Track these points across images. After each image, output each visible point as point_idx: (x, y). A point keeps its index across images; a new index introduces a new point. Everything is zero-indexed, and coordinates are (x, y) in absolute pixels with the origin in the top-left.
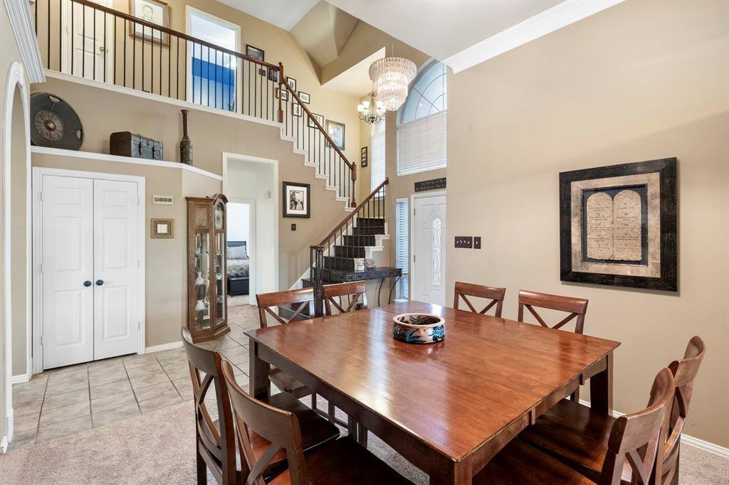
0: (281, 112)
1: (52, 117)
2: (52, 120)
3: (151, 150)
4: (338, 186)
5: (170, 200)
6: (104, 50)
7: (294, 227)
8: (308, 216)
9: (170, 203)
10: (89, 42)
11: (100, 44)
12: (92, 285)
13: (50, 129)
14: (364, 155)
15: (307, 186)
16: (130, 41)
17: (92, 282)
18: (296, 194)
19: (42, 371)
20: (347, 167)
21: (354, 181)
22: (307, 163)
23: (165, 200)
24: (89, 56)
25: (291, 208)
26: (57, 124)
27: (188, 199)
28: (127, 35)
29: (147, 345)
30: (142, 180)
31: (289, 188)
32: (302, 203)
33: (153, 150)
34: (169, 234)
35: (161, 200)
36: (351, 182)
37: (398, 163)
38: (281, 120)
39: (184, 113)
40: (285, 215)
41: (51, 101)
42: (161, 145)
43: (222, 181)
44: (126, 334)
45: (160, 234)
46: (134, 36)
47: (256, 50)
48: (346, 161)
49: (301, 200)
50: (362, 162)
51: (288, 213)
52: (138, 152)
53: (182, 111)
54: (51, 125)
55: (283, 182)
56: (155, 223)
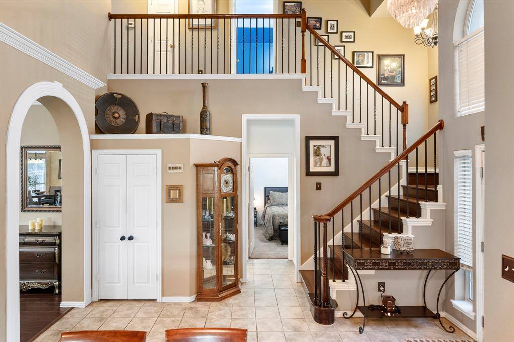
0: (303, 61)
1: (118, 110)
2: (118, 111)
3: (171, 125)
4: (379, 135)
5: (180, 168)
6: (173, 47)
7: (319, 186)
8: (336, 173)
9: (180, 171)
10: (164, 43)
11: (170, 42)
12: (126, 239)
13: (116, 118)
14: (433, 88)
15: (336, 139)
16: (189, 32)
17: (126, 237)
18: (322, 149)
19: (98, 300)
20: (394, 109)
21: (404, 125)
22: (335, 112)
23: (176, 168)
24: (164, 53)
25: (315, 166)
26: (122, 114)
27: (197, 166)
28: (187, 29)
29: (163, 295)
30: (159, 152)
31: (312, 143)
32: (329, 159)
33: (173, 125)
34: (179, 199)
35: (173, 168)
36: (401, 127)
37: (458, 98)
38: (303, 71)
39: (204, 85)
40: (308, 173)
41: (116, 98)
42: (181, 118)
43: (241, 143)
44: (148, 282)
45: (172, 198)
46: (192, 29)
47: (293, 4)
48: (392, 102)
49: (328, 155)
50: (431, 97)
51: (311, 170)
52: (159, 128)
53: (202, 84)
54: (117, 115)
55: (306, 137)
56: (169, 189)
